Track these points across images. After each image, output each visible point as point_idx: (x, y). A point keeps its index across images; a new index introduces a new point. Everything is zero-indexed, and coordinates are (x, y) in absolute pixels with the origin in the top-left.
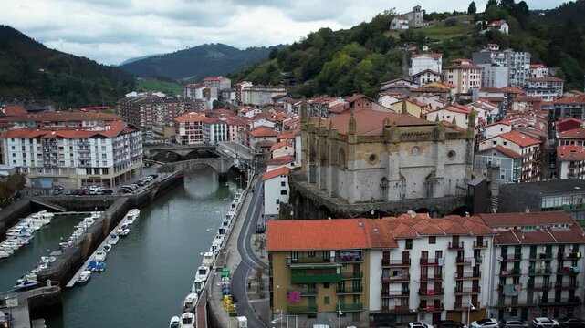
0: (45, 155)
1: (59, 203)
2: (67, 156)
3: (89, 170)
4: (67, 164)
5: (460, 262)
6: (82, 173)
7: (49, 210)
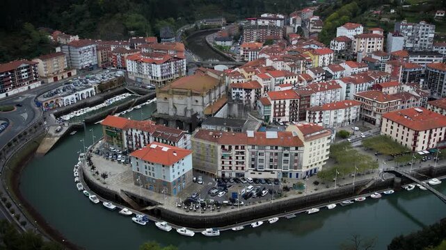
0: (138, 68)
1: (134, 90)
2: (145, 70)
3: (152, 77)
4: (145, 73)
5: (144, 138)
6: (150, 77)
7: (130, 93)
